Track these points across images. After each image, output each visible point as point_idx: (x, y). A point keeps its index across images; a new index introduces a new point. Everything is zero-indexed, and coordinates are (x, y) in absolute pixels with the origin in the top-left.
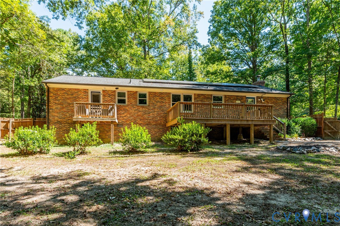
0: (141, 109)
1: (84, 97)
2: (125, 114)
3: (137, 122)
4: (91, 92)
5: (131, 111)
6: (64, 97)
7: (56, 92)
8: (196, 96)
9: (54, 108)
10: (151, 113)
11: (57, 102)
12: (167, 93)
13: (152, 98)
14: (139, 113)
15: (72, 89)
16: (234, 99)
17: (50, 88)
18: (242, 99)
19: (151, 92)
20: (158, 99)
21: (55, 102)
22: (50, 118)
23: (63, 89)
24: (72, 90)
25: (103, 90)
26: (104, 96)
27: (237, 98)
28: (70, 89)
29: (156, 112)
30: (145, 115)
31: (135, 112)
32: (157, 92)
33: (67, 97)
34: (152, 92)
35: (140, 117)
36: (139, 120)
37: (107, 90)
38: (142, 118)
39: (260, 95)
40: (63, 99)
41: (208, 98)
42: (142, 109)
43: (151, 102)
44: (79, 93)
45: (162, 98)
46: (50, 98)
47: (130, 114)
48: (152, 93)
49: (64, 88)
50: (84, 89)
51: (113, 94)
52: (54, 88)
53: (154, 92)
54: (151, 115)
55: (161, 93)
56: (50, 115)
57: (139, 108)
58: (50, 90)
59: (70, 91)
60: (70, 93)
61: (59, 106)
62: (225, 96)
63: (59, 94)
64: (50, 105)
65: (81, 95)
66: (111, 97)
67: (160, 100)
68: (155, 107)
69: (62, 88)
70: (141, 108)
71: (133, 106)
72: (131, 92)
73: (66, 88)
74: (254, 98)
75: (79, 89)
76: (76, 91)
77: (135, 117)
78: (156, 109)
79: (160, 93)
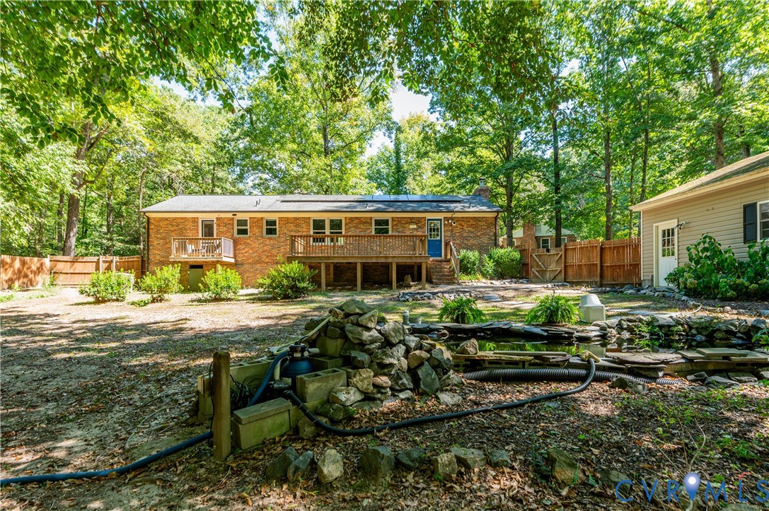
0: (268, 242)
1: (192, 227)
2: (246, 250)
3: (262, 259)
4: (202, 221)
5: (254, 245)
6: (167, 229)
7: (158, 224)
8: (348, 221)
9: (155, 243)
10: (282, 247)
11: (159, 236)
12: (305, 218)
13: (284, 226)
14: (265, 248)
16: (406, 223)
17: (151, 218)
18: (420, 222)
19: (282, 218)
20: (292, 227)
21: (156, 236)
22: (151, 257)
23: (166, 219)
24: (177, 220)
25: (217, 218)
26: (218, 225)
27: (411, 221)
28: (175, 219)
30: (273, 250)
31: (260, 246)
32: (291, 218)
33: (172, 229)
34: (284, 218)
35: (266, 253)
36: (265, 257)
37: (221, 218)
38: (269, 254)
39: (449, 215)
40: (166, 231)
41: (365, 223)
42: (270, 241)
43: (283, 231)
44: (187, 223)
45: (298, 225)
46: (151, 231)
47: (252, 249)
48: (284, 220)
50: (192, 218)
51: (230, 222)
52: (156, 218)
53: (286, 218)
54: (281, 250)
55: (297, 219)
56: (150, 253)
57: (266, 240)
58: (150, 221)
59: (175, 221)
60: (175, 223)
61: (161, 241)
62: (393, 219)
63: (161, 225)
64: (151, 240)
65: (188, 226)
66: (227, 226)
67: (295, 229)
68: (288, 238)
71: (256, 238)
72: (255, 220)
73: (169, 218)
74: (440, 220)
75: (186, 218)
76: (182, 221)
77: (260, 253)
78: (288, 241)
79: (294, 218)
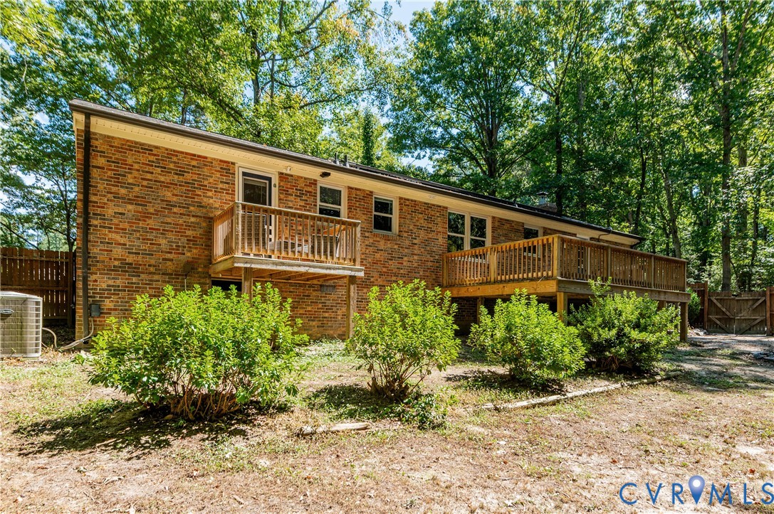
0: (382, 245)
1: (221, 186)
3: (372, 280)
4: (244, 174)
6: (149, 176)
7: (118, 156)
8: (497, 224)
10: (405, 258)
11: (123, 191)
12: (440, 207)
13: (409, 216)
14: (378, 256)
15: (182, 153)
17: (95, 134)
19: (405, 199)
20: (422, 221)
21: (114, 189)
22: (95, 250)
23: (147, 149)
24: (180, 156)
25: (281, 174)
26: (283, 190)
28: (175, 153)
29: (416, 255)
30: (390, 262)
31: (368, 251)
32: (420, 202)
33: (162, 179)
34: (408, 200)
35: (379, 267)
37: (292, 176)
38: (385, 270)
40: (145, 183)
41: (517, 231)
42: (384, 243)
43: (406, 226)
44: (206, 171)
45: (429, 219)
46: (95, 173)
48: (407, 203)
49: (150, 146)
50: (221, 161)
51: (309, 189)
52: (113, 138)
53: (412, 201)
54: (405, 264)
55: (428, 206)
56: (91, 237)
57: (378, 239)
58: (94, 143)
59: (175, 159)
60: (172, 166)
61: (130, 207)
63: (130, 161)
64: (93, 198)
65: (211, 180)
66: (304, 198)
67: (425, 224)
68: (415, 241)
69: (143, 144)
70: (382, 242)
72: (358, 193)
73: (157, 147)
75: (206, 158)
76: (194, 163)
77: (368, 265)
78: (416, 246)
79: (425, 203)
